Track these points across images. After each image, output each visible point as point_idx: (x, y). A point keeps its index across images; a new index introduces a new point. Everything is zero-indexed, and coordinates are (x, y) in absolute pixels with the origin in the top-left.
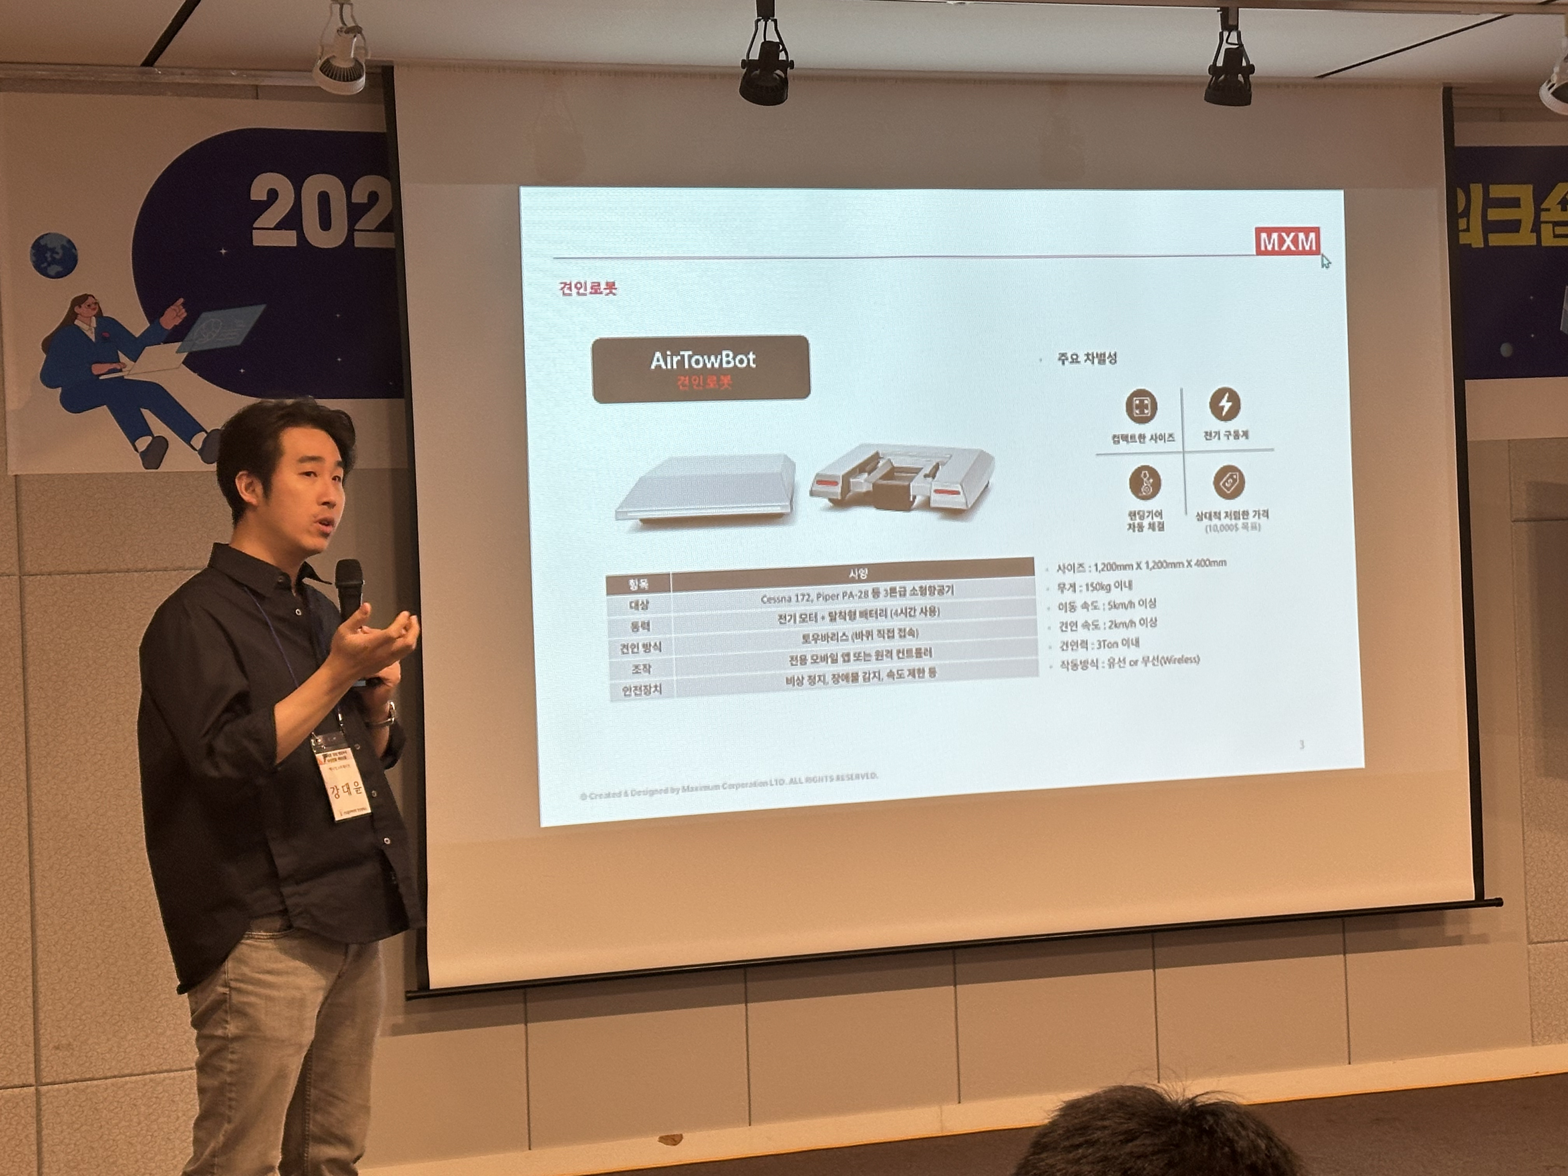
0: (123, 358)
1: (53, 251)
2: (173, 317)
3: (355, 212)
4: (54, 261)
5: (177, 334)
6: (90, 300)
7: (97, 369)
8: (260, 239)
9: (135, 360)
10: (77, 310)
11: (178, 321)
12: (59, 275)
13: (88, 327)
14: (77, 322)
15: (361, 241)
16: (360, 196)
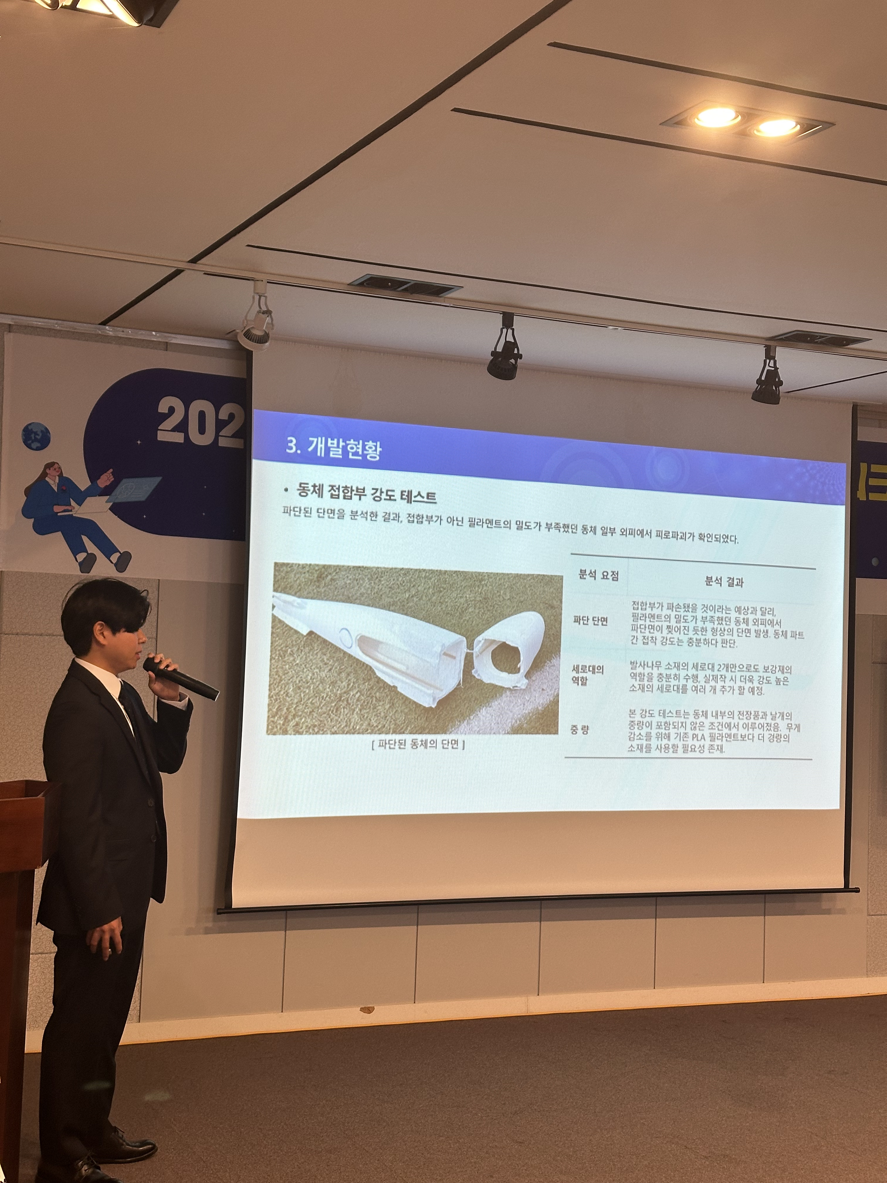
0: (73, 503)
1: (36, 434)
2: (105, 480)
3: (220, 425)
4: (36, 440)
5: (107, 491)
6: (56, 466)
7: (57, 509)
8: (162, 436)
9: (80, 504)
10: (48, 471)
11: (108, 483)
12: (38, 449)
13: (53, 482)
14: (47, 479)
15: (223, 442)
16: (224, 415)
